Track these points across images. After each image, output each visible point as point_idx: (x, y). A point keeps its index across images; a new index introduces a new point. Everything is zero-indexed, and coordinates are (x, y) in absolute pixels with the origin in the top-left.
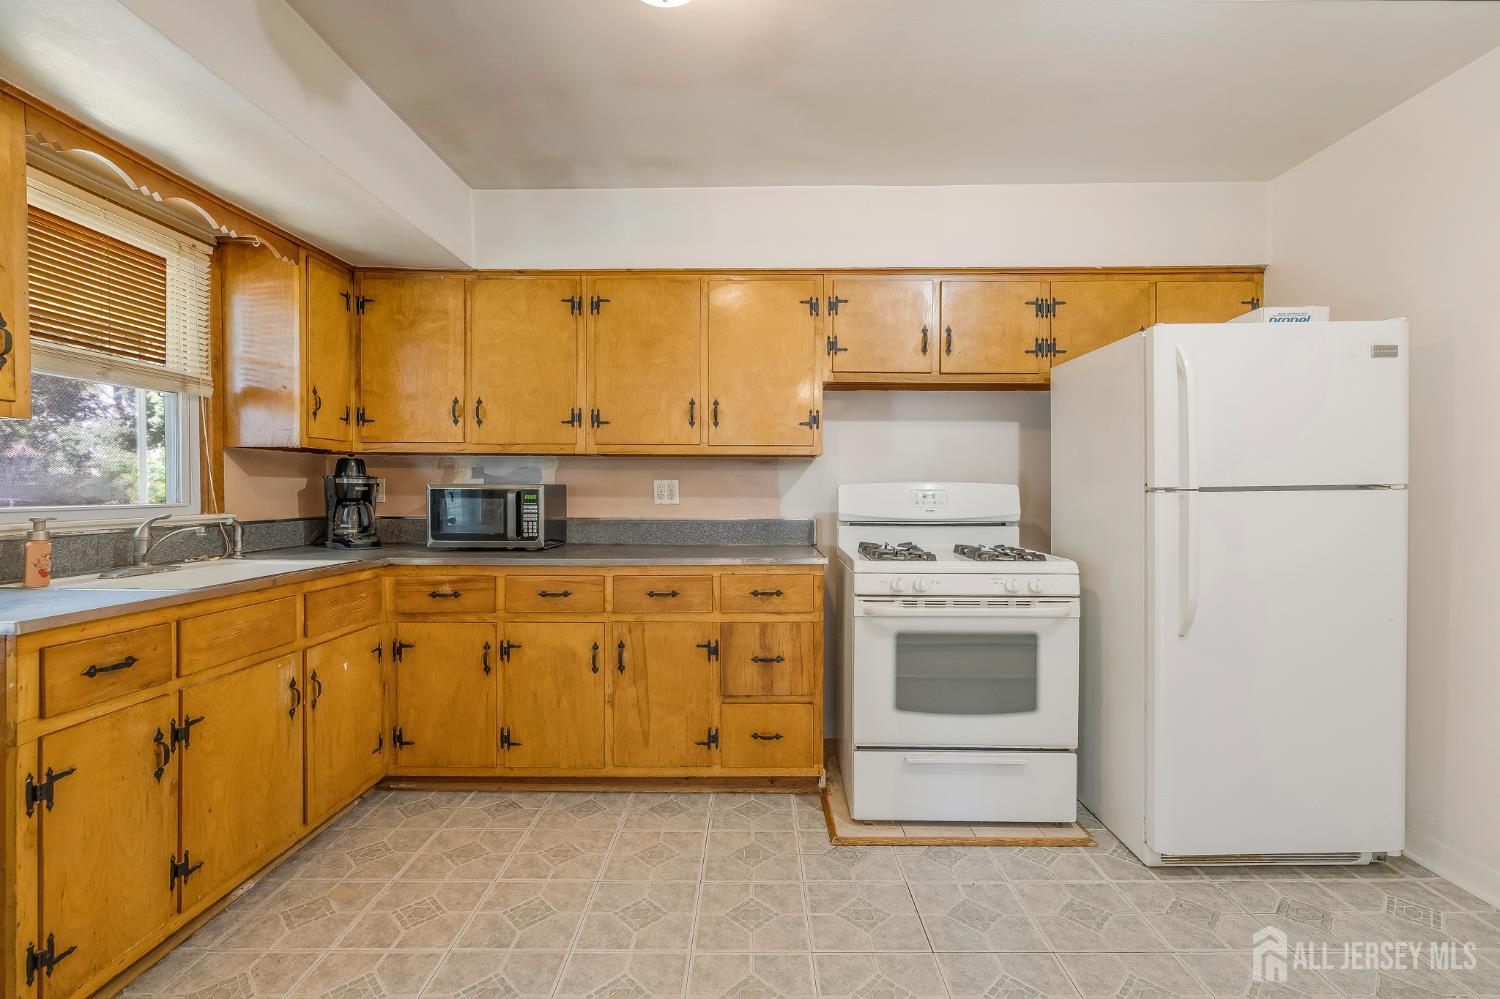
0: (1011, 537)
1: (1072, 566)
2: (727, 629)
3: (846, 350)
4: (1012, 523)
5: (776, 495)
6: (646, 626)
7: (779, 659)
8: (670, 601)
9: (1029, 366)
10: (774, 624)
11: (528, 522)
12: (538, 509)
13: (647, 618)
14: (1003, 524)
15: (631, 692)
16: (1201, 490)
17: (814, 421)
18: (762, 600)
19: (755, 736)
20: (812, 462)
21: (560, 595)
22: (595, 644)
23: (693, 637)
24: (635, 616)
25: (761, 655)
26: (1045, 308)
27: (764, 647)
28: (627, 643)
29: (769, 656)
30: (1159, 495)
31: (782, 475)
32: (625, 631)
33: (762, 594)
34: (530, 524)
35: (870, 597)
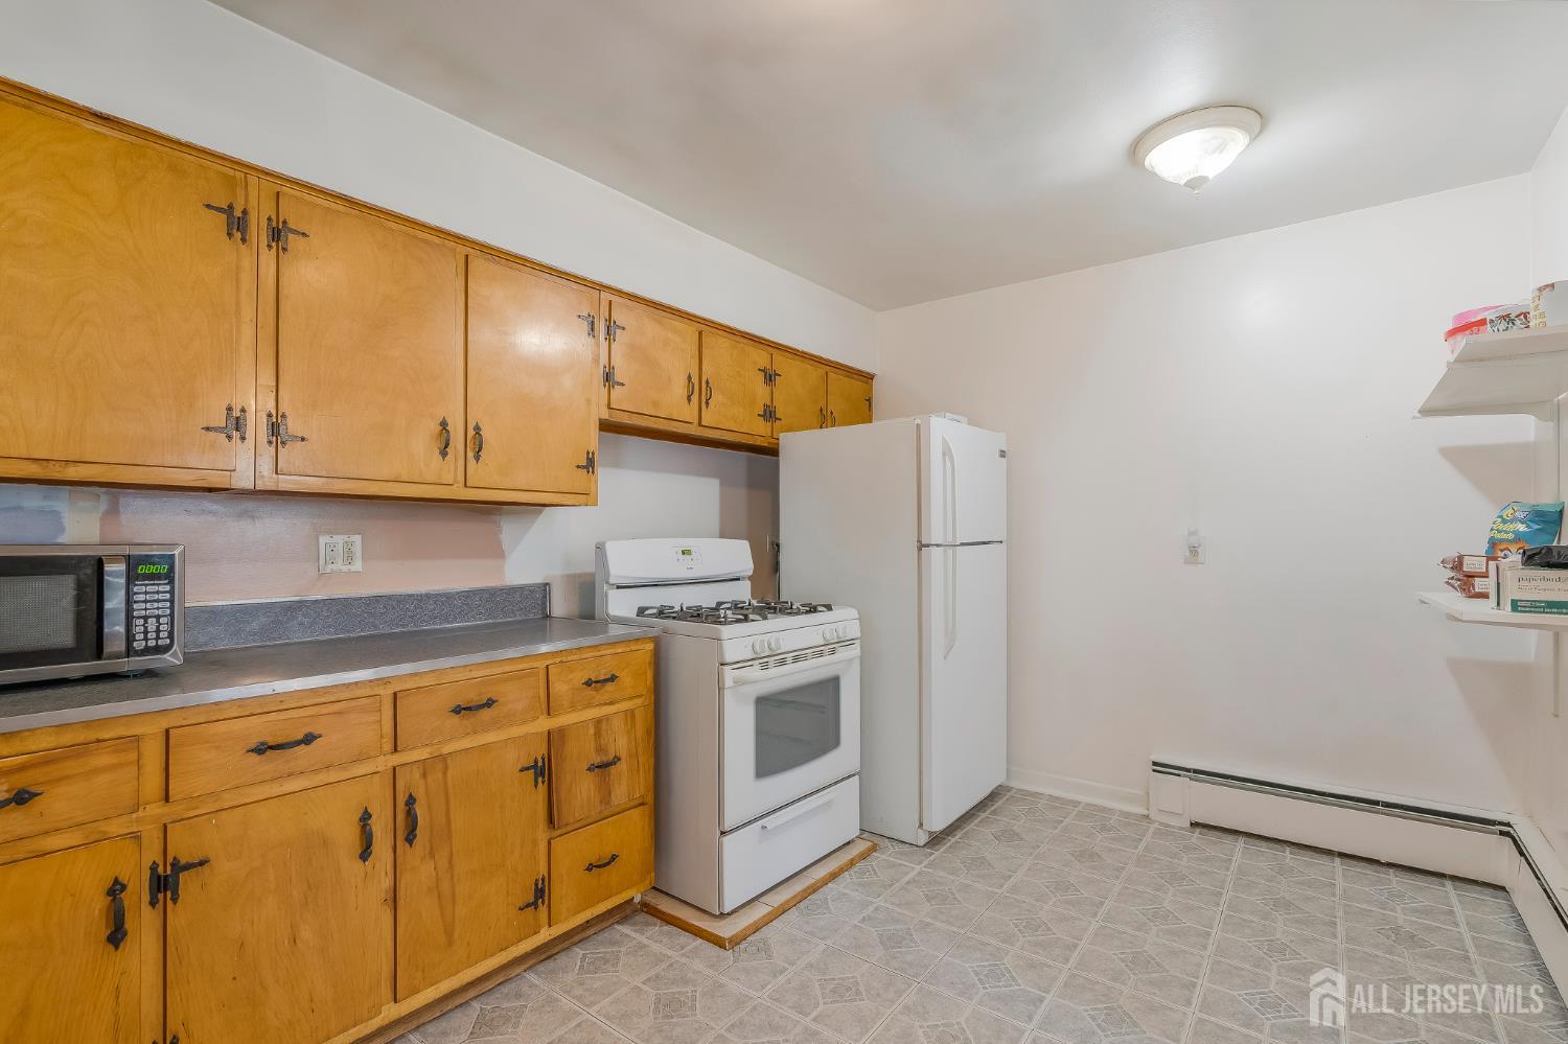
0: (743, 592)
1: (853, 613)
2: (554, 739)
3: (623, 385)
4: (744, 578)
5: (500, 554)
6: (449, 761)
7: (617, 759)
8: (486, 714)
9: (759, 430)
10: (608, 718)
11: (146, 618)
12: (172, 592)
13: (446, 750)
14: (738, 579)
15: (426, 871)
16: (962, 544)
17: (590, 465)
18: (597, 690)
19: (590, 868)
20: (541, 512)
21: (298, 743)
22: (366, 811)
23: (515, 758)
24: (428, 750)
25: (597, 760)
26: (770, 377)
27: (600, 749)
28: (420, 794)
29: (605, 759)
30: (933, 549)
31: (508, 529)
32: (417, 775)
33: (596, 682)
34: (152, 622)
35: (739, 664)
